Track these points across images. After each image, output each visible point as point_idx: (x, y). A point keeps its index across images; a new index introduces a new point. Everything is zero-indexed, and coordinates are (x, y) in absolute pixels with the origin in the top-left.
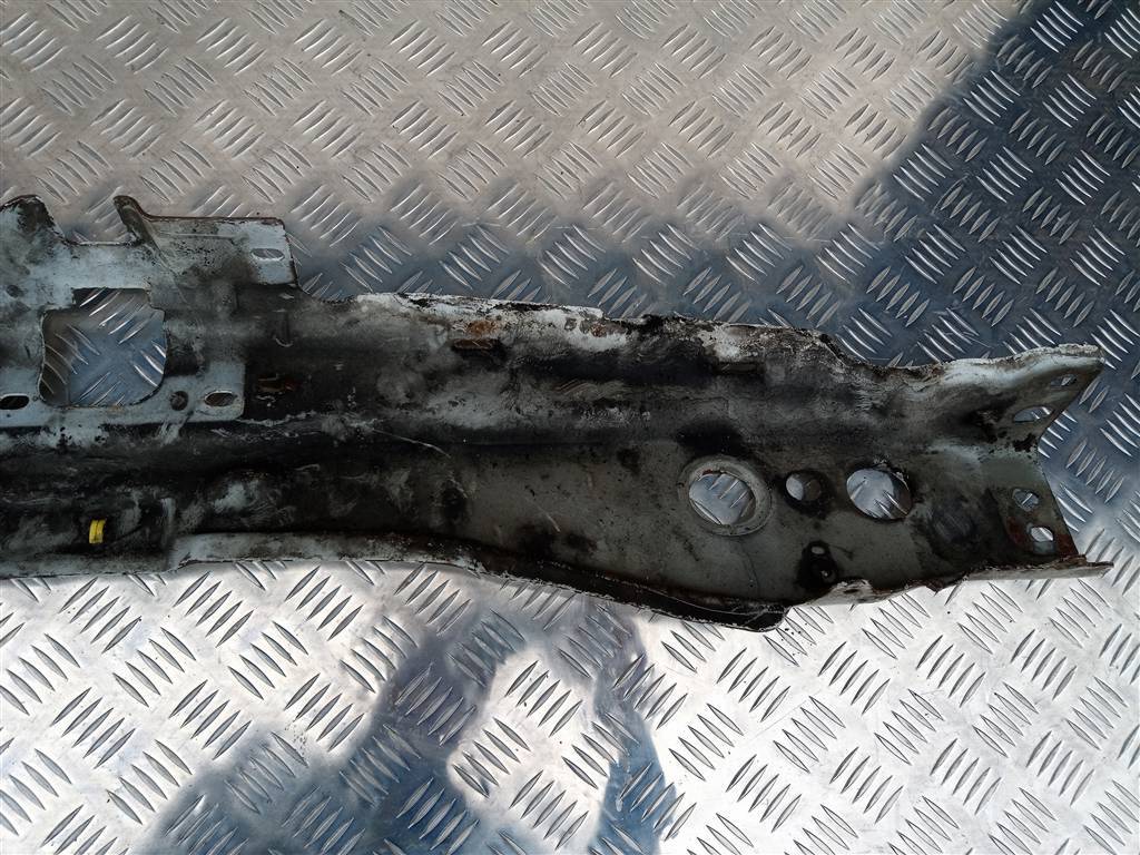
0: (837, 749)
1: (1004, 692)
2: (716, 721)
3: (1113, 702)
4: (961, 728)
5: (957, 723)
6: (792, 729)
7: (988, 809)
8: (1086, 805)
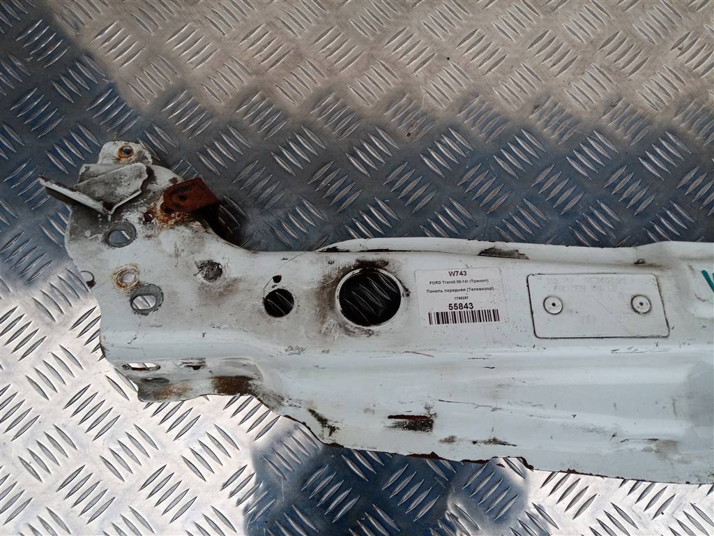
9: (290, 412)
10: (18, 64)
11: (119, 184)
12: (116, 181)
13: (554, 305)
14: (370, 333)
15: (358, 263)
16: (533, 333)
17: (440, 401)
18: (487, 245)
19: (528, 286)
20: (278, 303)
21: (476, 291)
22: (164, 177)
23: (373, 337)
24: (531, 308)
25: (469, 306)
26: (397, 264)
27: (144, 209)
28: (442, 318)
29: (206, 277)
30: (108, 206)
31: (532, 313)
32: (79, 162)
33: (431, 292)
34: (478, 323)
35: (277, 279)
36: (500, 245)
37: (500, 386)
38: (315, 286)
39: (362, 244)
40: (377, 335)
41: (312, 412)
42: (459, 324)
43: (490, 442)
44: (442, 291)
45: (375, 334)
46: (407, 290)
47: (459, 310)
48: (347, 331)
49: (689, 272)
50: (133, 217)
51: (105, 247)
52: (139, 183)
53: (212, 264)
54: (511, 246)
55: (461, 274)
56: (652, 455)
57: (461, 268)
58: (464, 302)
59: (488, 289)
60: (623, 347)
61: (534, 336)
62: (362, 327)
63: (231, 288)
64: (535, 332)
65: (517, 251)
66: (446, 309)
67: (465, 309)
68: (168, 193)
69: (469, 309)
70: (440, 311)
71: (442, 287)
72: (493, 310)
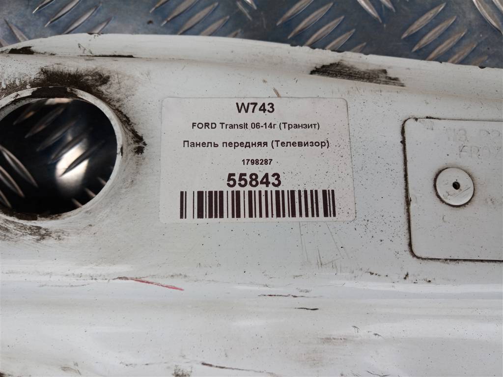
13: (456, 186)
14: (42, 235)
15: (42, 77)
16: (407, 248)
17: (204, 364)
18: (327, 56)
19: (403, 142)
21: (290, 148)
23: (49, 241)
24: (407, 190)
25: (272, 180)
26: (126, 82)
28: (209, 204)
31: (408, 202)
33: (193, 144)
34: (288, 219)
36: (352, 58)
37: (328, 340)
39: (84, 45)
40: (59, 238)
42: (245, 219)
44: (216, 145)
45: (53, 235)
46: (138, 138)
47: (248, 188)
54: (375, 61)
55: (263, 109)
57: (263, 95)
58: (261, 171)
59: (317, 144)
61: (408, 255)
62: (16, 220)
64: (410, 245)
65: (385, 72)
66: (220, 185)
67: (262, 188)
69: (271, 188)
70: (206, 189)
71: (219, 135)
72: (324, 192)
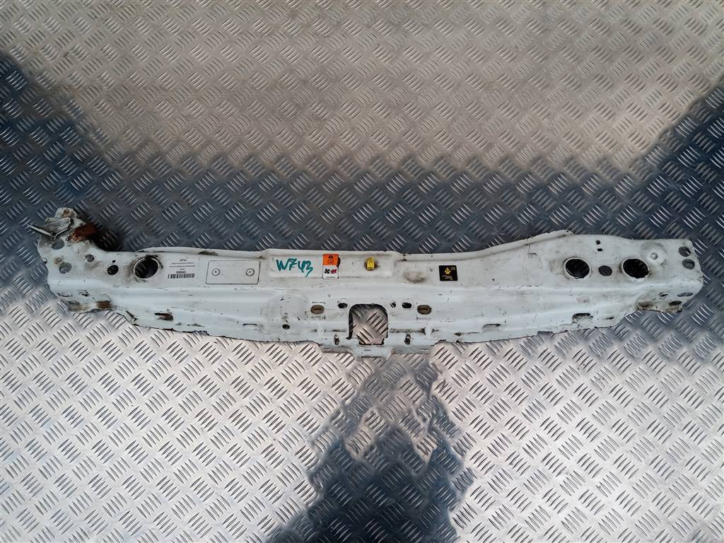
0: (614, 419)
1: (676, 406)
2: (573, 406)
3: (717, 413)
4: (659, 416)
5: (657, 414)
6: (599, 411)
7: (667, 443)
8: (703, 446)
9: (119, 312)
10: (26, 174)
11: (60, 226)
12: (59, 225)
13: (216, 272)
15: (146, 256)
17: (172, 307)
18: (203, 250)
19: (208, 265)
20: (113, 270)
21: (189, 267)
22: (78, 223)
24: (207, 273)
26: (160, 257)
27: (68, 235)
28: (173, 276)
29: (88, 261)
30: (54, 234)
31: (207, 275)
32: (45, 217)
33: (171, 267)
34: (186, 278)
35: (114, 261)
36: (208, 250)
37: (195, 302)
38: (128, 264)
41: (128, 312)
42: (179, 279)
43: (194, 325)
44: (175, 267)
45: (146, 281)
46: (161, 266)
47: (180, 273)
48: (137, 281)
49: (271, 260)
50: (64, 238)
51: (52, 249)
52: (67, 225)
53: (90, 256)
56: (257, 332)
58: (182, 271)
59: (195, 266)
60: (239, 287)
61: (205, 283)
62: (142, 279)
63: (97, 265)
65: (215, 252)
66: (175, 273)
67: (182, 273)
68: (78, 229)
69: (184, 273)
70: (173, 274)
71: (176, 265)
72: (193, 274)
